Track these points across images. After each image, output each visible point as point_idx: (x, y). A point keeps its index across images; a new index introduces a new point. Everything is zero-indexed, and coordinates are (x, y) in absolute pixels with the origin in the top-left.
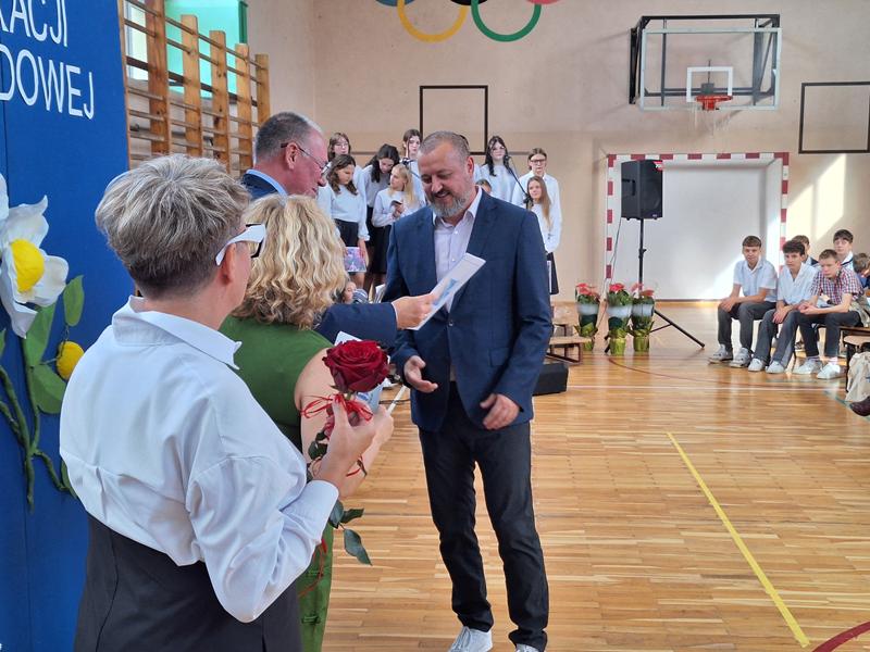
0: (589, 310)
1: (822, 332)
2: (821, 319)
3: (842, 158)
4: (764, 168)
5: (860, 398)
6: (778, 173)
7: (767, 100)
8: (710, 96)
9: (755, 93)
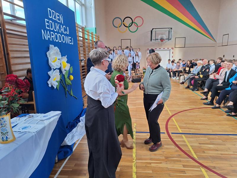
0: (145, 71)
1: (177, 73)
2: (177, 71)
4: (170, 50)
5: (181, 82)
6: (172, 51)
7: (170, 40)
8: (162, 40)
9: (169, 39)
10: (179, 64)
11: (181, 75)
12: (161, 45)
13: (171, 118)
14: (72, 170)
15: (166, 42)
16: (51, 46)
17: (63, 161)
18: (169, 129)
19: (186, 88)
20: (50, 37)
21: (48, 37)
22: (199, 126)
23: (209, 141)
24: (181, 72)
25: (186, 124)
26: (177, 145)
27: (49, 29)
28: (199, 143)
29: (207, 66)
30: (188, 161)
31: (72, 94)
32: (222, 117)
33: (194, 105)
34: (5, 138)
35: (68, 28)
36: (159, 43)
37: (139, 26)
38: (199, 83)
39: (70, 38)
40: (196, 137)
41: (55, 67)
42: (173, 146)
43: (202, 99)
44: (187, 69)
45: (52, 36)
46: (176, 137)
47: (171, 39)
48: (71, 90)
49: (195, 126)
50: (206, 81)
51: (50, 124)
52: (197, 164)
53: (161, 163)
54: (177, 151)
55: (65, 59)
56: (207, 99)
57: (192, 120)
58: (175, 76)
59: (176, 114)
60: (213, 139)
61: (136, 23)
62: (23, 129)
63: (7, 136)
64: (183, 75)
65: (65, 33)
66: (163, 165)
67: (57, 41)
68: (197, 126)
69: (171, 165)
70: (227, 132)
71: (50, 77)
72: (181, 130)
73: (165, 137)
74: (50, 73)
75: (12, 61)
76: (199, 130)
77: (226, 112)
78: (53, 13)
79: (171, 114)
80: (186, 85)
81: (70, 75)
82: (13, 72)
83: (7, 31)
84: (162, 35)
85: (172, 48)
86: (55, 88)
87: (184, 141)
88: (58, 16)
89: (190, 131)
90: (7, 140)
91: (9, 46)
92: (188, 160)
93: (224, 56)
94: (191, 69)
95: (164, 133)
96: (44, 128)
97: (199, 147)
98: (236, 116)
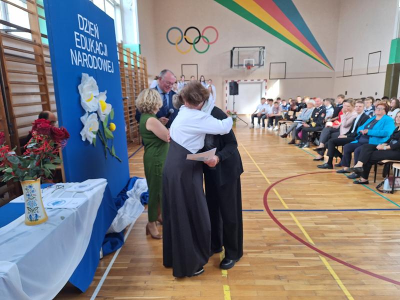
1: (274, 120)
2: (274, 117)
3: (279, 80)
5: (282, 134)
6: (264, 84)
7: (262, 67)
8: (249, 66)
9: (259, 65)
10: (277, 106)
11: (280, 124)
12: (248, 74)
13: (271, 189)
14: (127, 268)
15: (255, 70)
16: (84, 75)
17: (111, 257)
18: (269, 205)
19: (290, 144)
20: (81, 61)
21: (79, 60)
22: (314, 200)
23: (329, 220)
24: (280, 118)
25: (293, 196)
26: (282, 227)
27: (80, 47)
28: (315, 223)
29: (321, 108)
30: (301, 249)
31: (114, 153)
32: (346, 185)
33: (304, 169)
34: (34, 217)
35: (105, 46)
36: (244, 71)
37: (211, 43)
38: (310, 136)
39: (109, 62)
41: (90, 109)
42: (277, 229)
43: (315, 160)
44: (291, 113)
45: (84, 60)
46: (281, 215)
47: (263, 65)
48: (113, 147)
50: (320, 133)
51: (94, 197)
52: (314, 252)
53: (261, 252)
54: (283, 235)
55: (103, 97)
56: (322, 159)
57: (303, 191)
58: (272, 125)
59: (278, 182)
60: (335, 217)
61: (206, 39)
62: (54, 204)
63: (37, 213)
64: (285, 123)
65: (102, 54)
67: (91, 67)
68: (311, 199)
69: (276, 254)
70: (355, 206)
71: (83, 126)
72: (288, 206)
73: (264, 217)
74: (83, 118)
75: (15, 100)
76: (315, 205)
78: (85, 21)
79: (270, 183)
80: (290, 139)
81: (110, 122)
82: (16, 119)
83: (6, 51)
84: (249, 58)
85: (264, 80)
86: (91, 142)
87: (293, 221)
88: (92, 27)
89: (301, 206)
90: (37, 220)
91: (8, 74)
92: (300, 247)
93: (346, 92)
94: (297, 114)
95: (263, 210)
96: (86, 203)
97: (316, 228)
98: (367, 183)
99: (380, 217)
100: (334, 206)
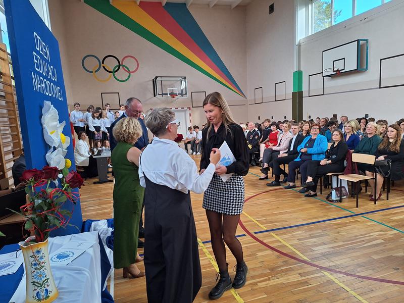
8: (173, 95)
21: (39, 86)
22: (284, 217)
23: (307, 235)
25: (263, 216)
26: (273, 249)
27: (38, 70)
28: (298, 239)
30: (301, 268)
32: (300, 199)
35: (55, 70)
37: (132, 72)
39: (59, 88)
40: (290, 233)
42: (269, 252)
43: (261, 179)
45: (42, 85)
46: (265, 237)
47: (186, 94)
49: (277, 217)
52: (314, 268)
53: (269, 279)
54: (278, 257)
56: (267, 178)
57: (269, 210)
60: (310, 230)
61: (126, 67)
66: (274, 282)
67: (47, 94)
68: (280, 216)
69: (284, 278)
72: (264, 227)
73: (250, 241)
76: (286, 221)
77: (301, 192)
78: (39, 40)
85: (188, 108)
87: (278, 241)
89: (276, 225)
92: (300, 266)
95: (245, 235)
97: (302, 244)
98: (315, 195)
99: (345, 225)
100: (304, 220)
